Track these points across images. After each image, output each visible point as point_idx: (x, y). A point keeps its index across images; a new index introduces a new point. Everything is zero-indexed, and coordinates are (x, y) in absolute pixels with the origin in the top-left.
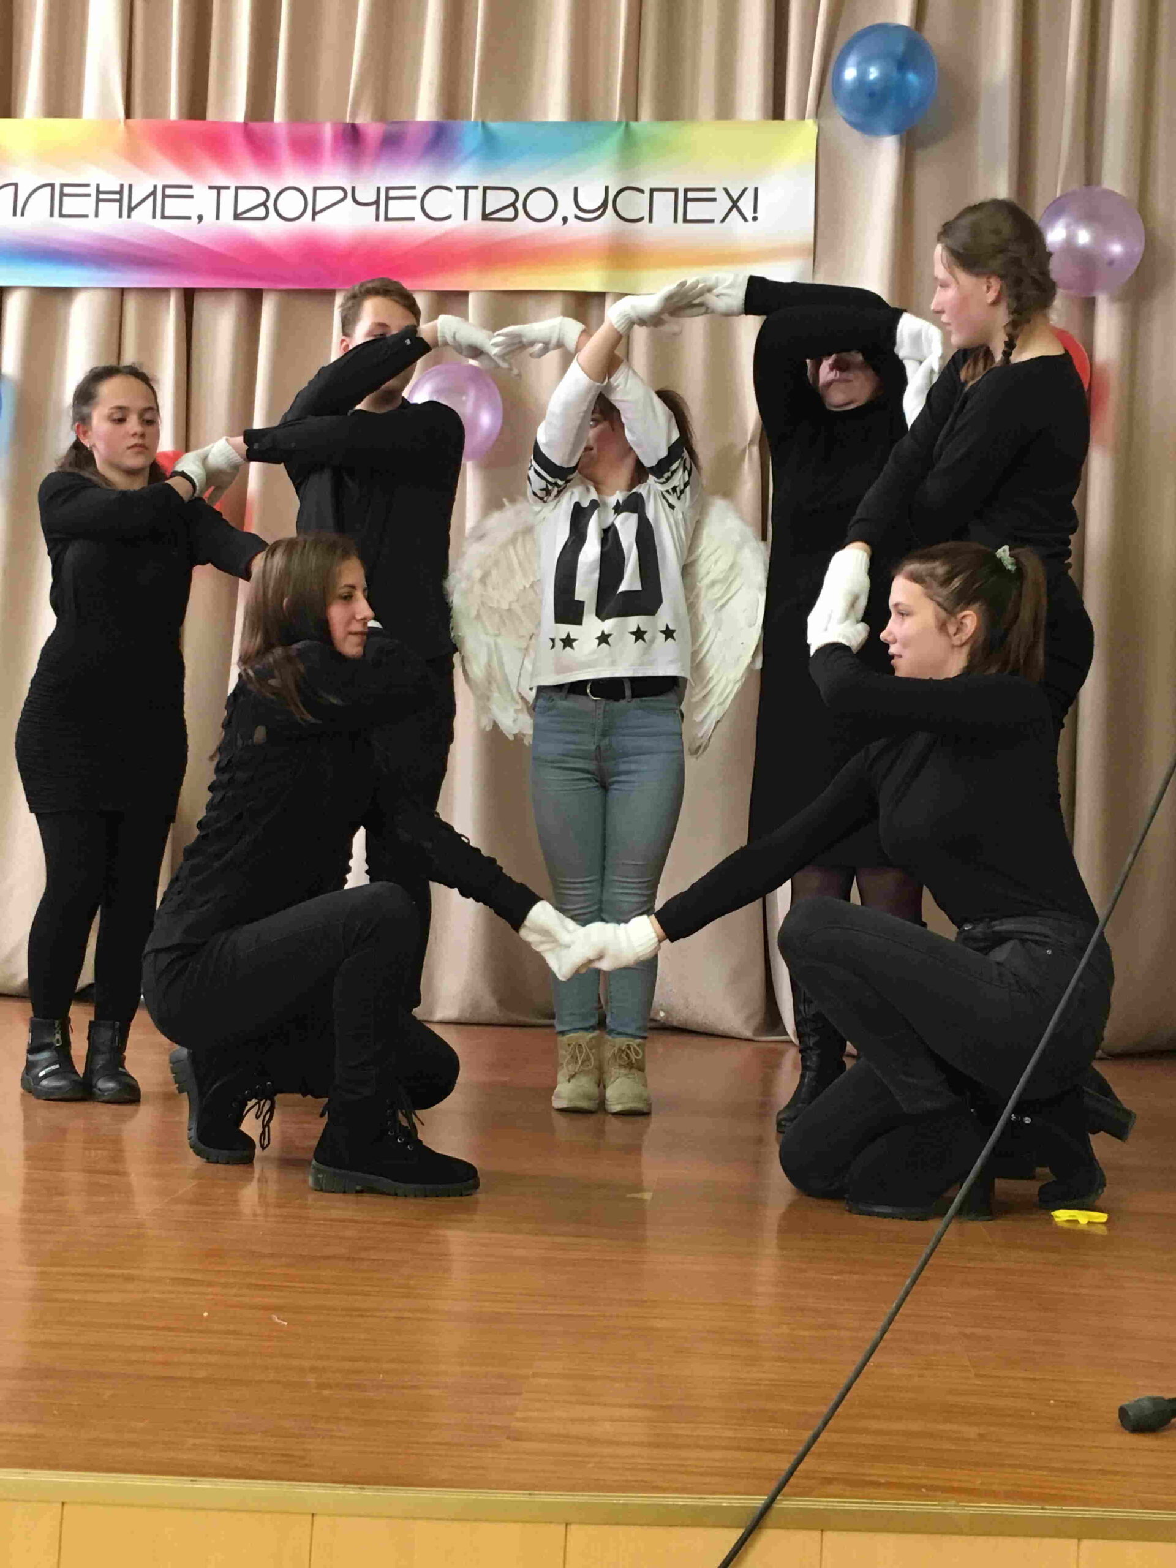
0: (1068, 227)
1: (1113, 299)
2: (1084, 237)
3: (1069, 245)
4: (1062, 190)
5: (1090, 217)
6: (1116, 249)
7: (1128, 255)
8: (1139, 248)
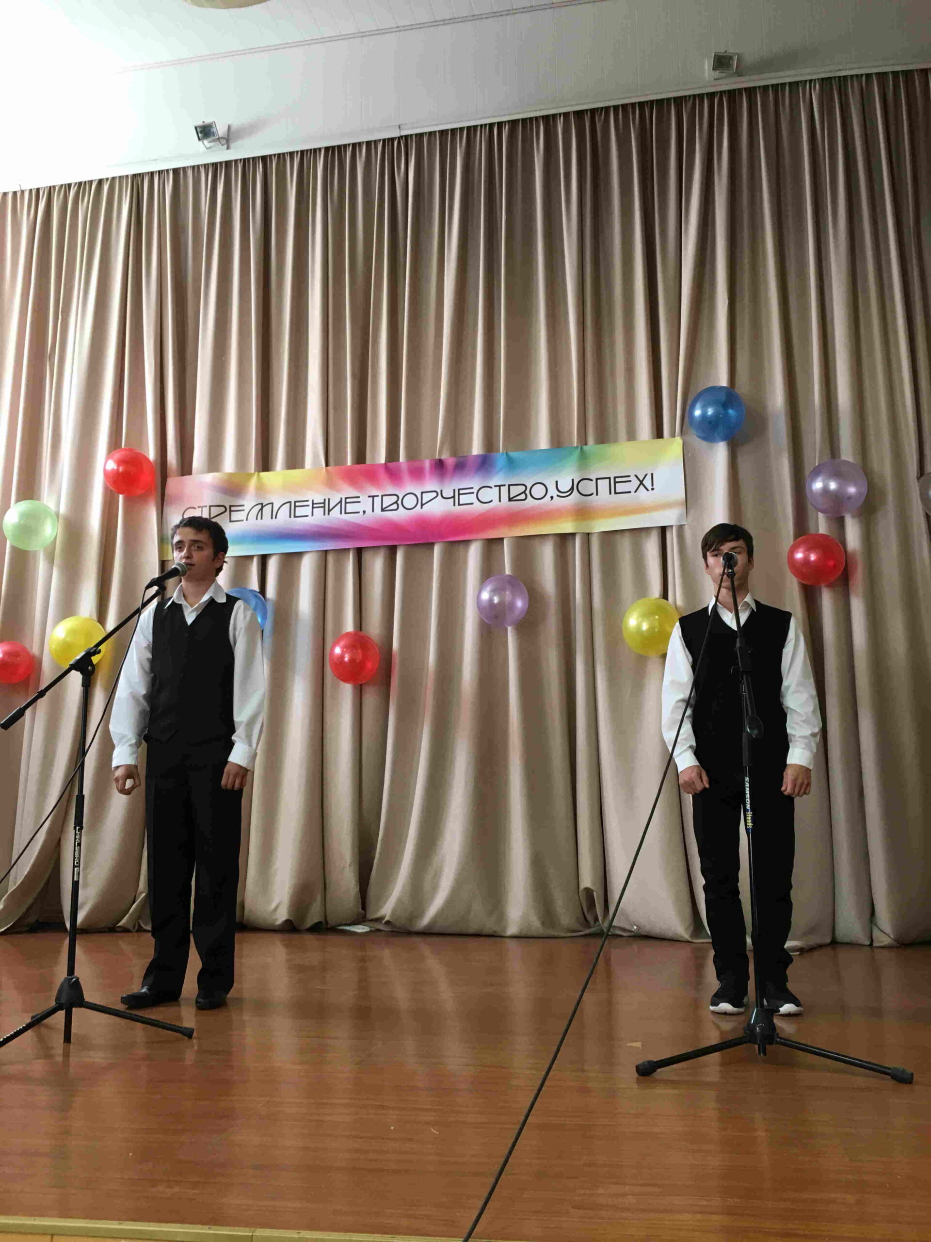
0: (823, 481)
1: (853, 517)
2: (833, 486)
3: (825, 491)
4: (819, 462)
5: (836, 474)
6: (852, 490)
7: (859, 493)
8: (864, 490)
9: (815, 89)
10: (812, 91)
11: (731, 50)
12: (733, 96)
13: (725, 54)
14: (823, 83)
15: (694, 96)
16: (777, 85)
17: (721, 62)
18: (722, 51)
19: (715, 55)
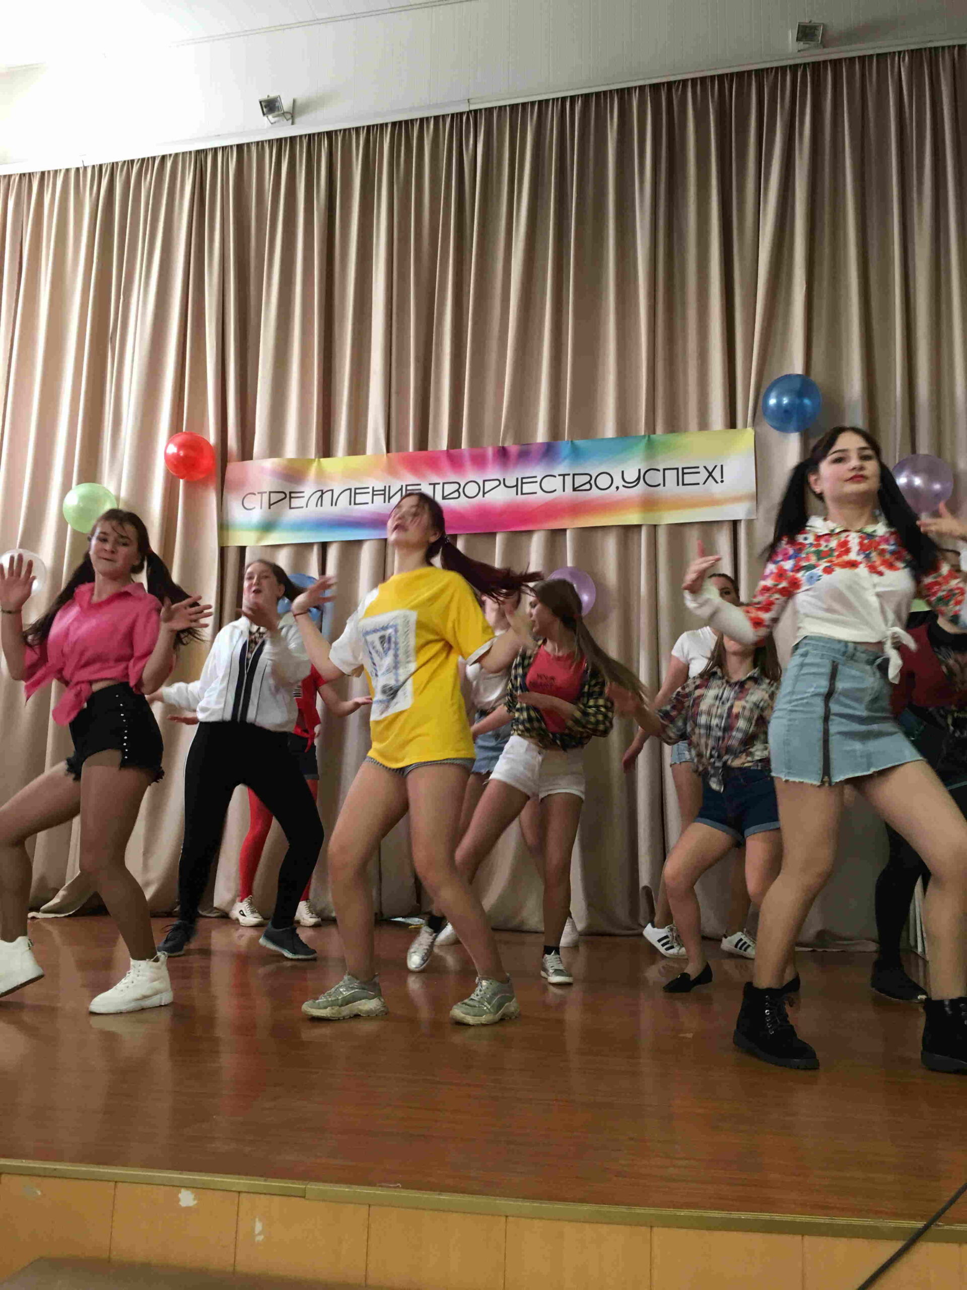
9: (904, 60)
10: (902, 64)
11: (816, 20)
12: (817, 67)
13: (810, 24)
14: (912, 56)
15: (777, 68)
16: (864, 56)
17: (806, 33)
18: (807, 22)
19: (799, 25)
